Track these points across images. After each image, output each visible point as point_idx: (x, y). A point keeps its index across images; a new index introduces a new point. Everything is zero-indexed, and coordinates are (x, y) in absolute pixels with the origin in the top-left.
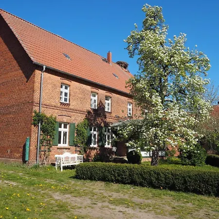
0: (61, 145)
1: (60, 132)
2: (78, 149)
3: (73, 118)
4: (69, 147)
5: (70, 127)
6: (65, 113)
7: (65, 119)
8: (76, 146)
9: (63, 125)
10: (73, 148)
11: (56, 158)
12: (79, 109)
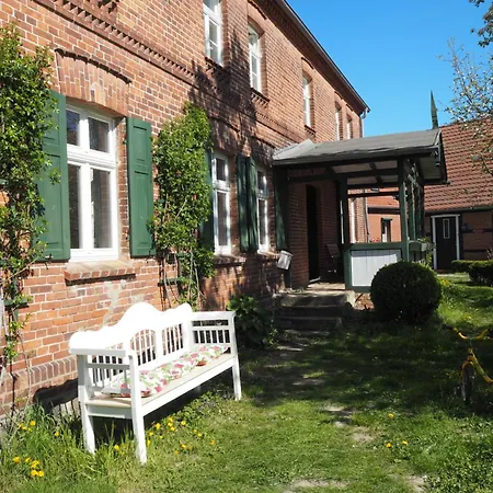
0: (85, 256)
1: (74, 172)
2: (171, 273)
3: (137, 90)
4: (132, 264)
5: (126, 140)
6: (93, 45)
7: (100, 89)
8: (161, 255)
9: (84, 127)
10: (149, 269)
11: (81, 358)
12: (160, 44)
